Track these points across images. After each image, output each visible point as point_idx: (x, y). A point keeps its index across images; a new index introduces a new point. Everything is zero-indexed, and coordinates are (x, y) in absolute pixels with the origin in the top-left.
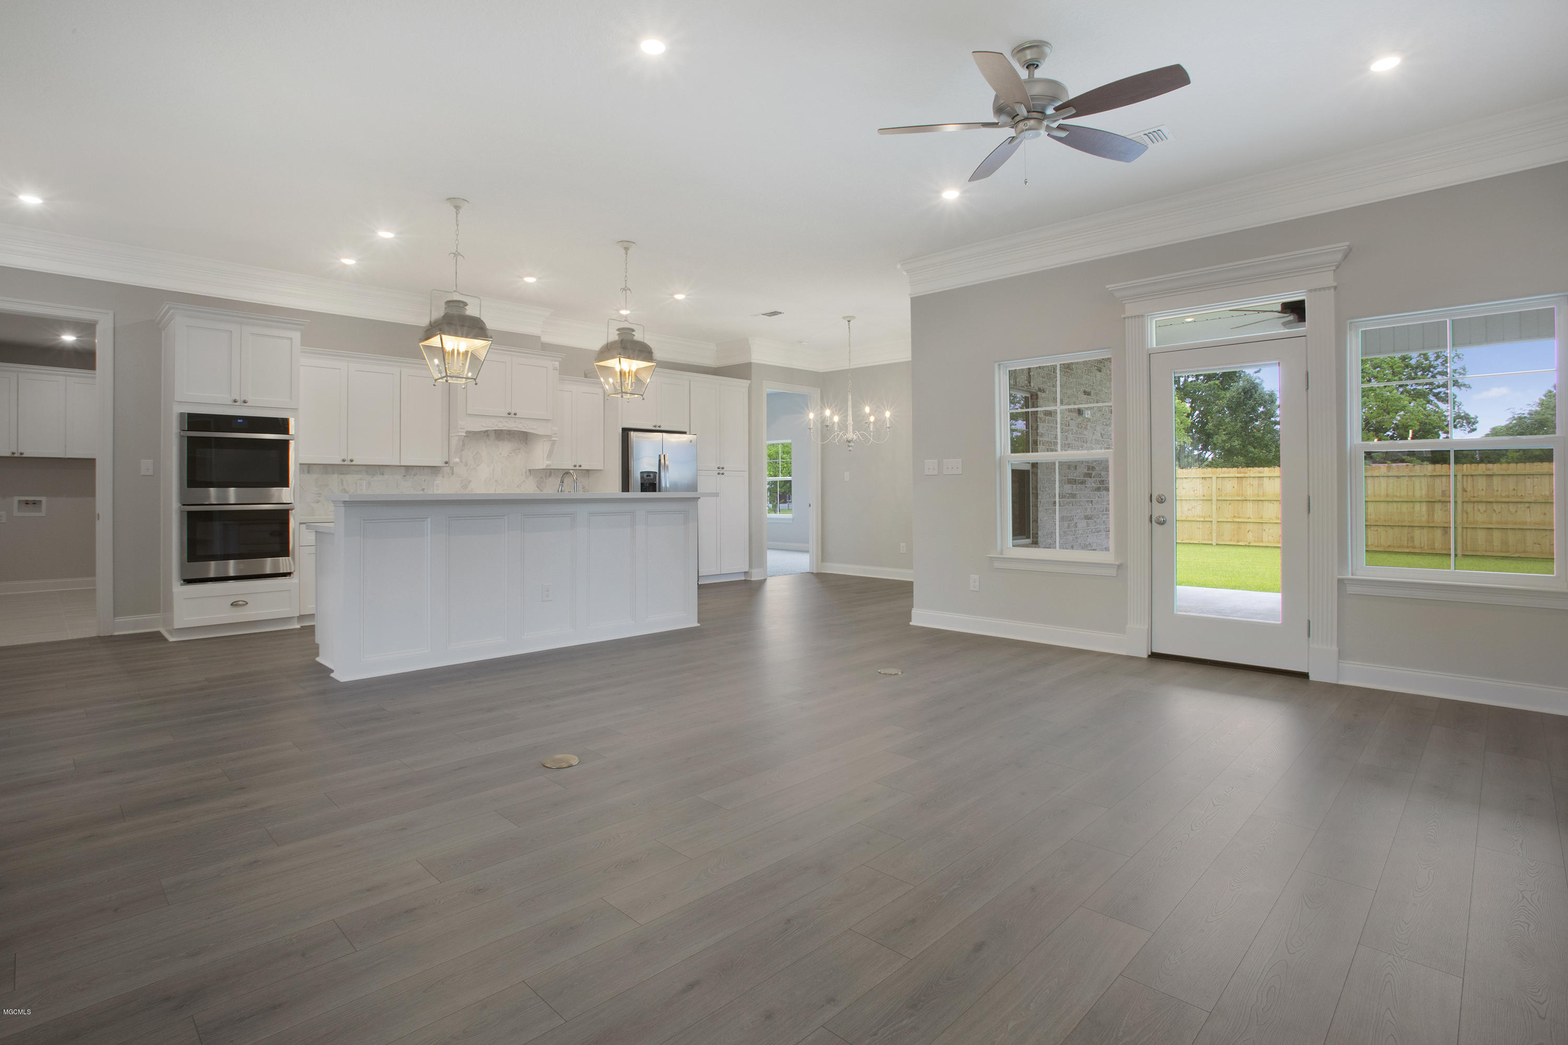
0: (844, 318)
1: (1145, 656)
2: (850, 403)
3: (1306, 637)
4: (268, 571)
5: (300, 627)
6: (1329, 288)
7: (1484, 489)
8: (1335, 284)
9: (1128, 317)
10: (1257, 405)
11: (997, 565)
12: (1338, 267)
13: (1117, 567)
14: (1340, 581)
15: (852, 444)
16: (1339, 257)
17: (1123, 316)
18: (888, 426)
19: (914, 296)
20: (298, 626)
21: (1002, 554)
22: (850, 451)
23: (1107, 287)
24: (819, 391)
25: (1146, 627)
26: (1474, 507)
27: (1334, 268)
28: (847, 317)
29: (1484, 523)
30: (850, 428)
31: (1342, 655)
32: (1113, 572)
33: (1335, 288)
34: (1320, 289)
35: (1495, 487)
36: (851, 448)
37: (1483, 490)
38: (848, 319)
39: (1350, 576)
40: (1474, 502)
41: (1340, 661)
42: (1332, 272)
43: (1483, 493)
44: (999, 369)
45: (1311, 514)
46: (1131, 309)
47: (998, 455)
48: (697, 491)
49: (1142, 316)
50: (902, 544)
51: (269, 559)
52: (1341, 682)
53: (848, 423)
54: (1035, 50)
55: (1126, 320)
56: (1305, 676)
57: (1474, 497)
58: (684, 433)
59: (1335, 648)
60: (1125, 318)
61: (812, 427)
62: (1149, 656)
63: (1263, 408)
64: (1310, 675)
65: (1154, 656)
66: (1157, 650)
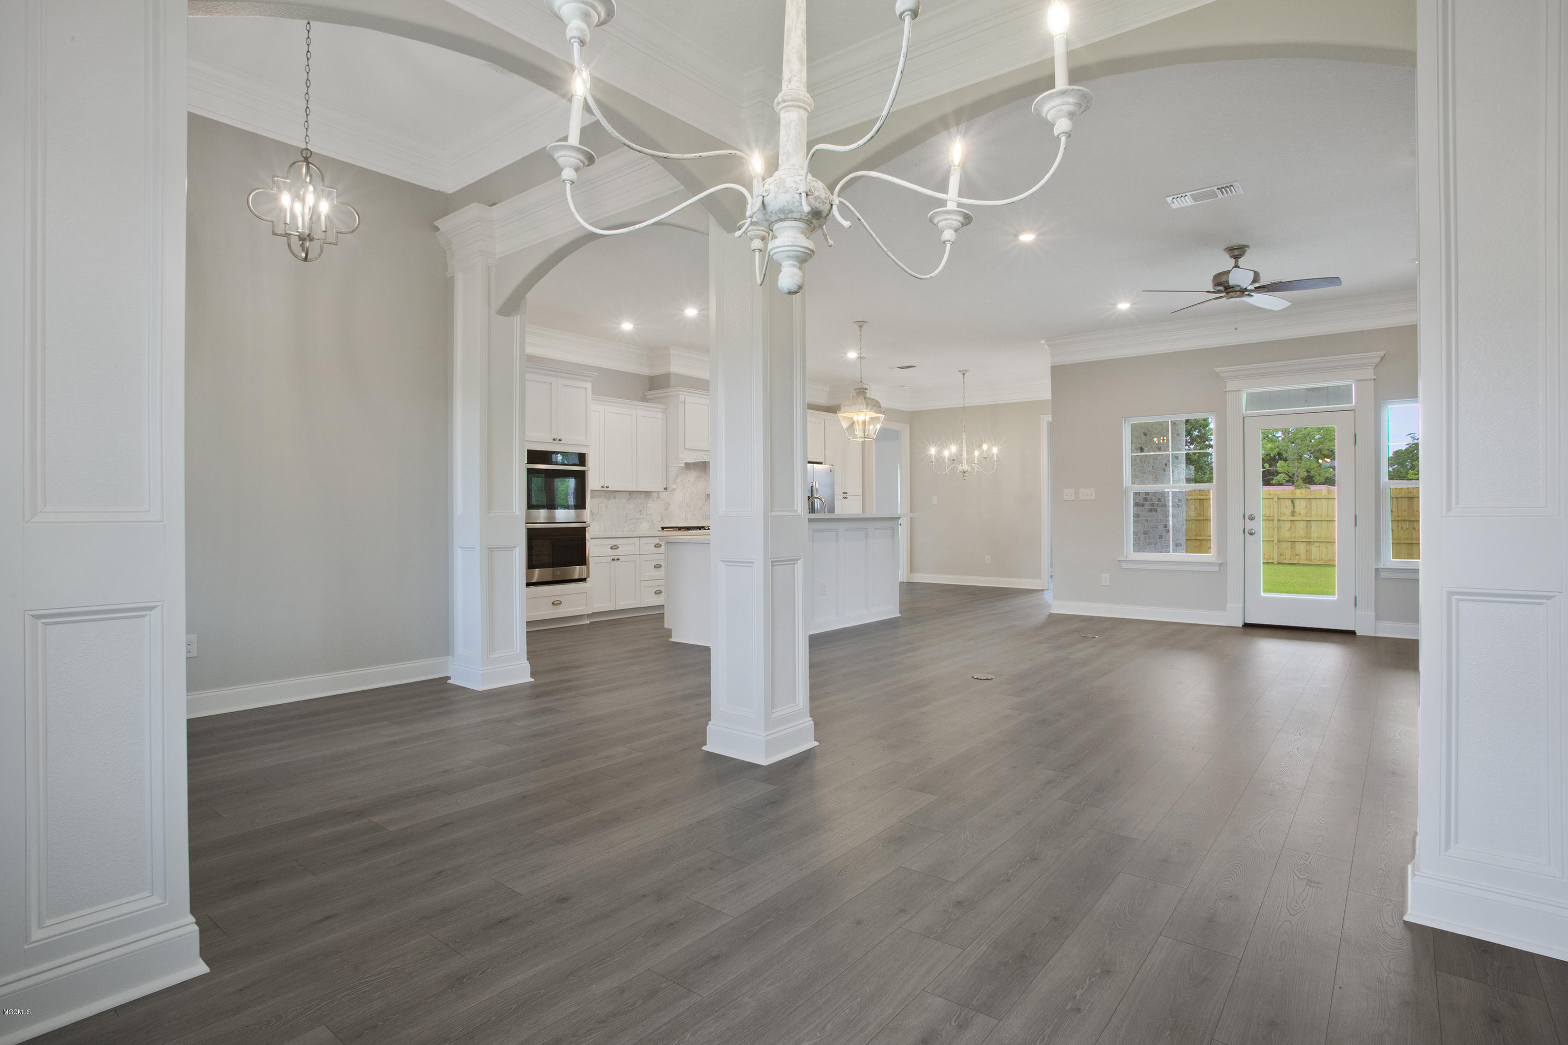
0: (960, 371)
1: (1241, 626)
2: (964, 441)
3: (1354, 607)
4: (576, 577)
5: (589, 623)
6: (1370, 380)
7: (1407, 510)
8: (1375, 377)
9: (1229, 391)
10: (1193, 429)
11: (1124, 566)
12: (1376, 366)
13: (1219, 565)
14: (1377, 570)
15: (966, 474)
16: (1379, 359)
17: (1225, 390)
18: (995, 460)
19: (1054, 365)
20: (588, 622)
21: (1126, 558)
22: (964, 480)
23: (1215, 369)
24: (908, 427)
25: (1242, 605)
26: (1398, 526)
27: (1374, 367)
28: (962, 371)
29: (1406, 539)
30: (965, 461)
31: (1378, 618)
32: (1216, 569)
33: (1374, 379)
34: (1364, 380)
35: (1415, 508)
36: (965, 478)
37: (1405, 510)
38: (964, 373)
39: (1382, 567)
40: (1398, 521)
41: (1377, 622)
42: (1372, 369)
43: (1406, 513)
44: (1125, 423)
45: (1357, 527)
46: (1230, 385)
47: (1124, 486)
48: (834, 513)
49: (1239, 390)
50: (986, 556)
51: (578, 567)
52: (1377, 635)
53: (963, 457)
54: (1240, 250)
55: (1227, 392)
56: (1353, 633)
57: (1398, 517)
58: (821, 463)
59: (1373, 614)
60: (1226, 391)
61: (933, 460)
62: (1243, 626)
63: (1198, 432)
64: (1356, 632)
65: (1246, 625)
66: (1248, 621)
